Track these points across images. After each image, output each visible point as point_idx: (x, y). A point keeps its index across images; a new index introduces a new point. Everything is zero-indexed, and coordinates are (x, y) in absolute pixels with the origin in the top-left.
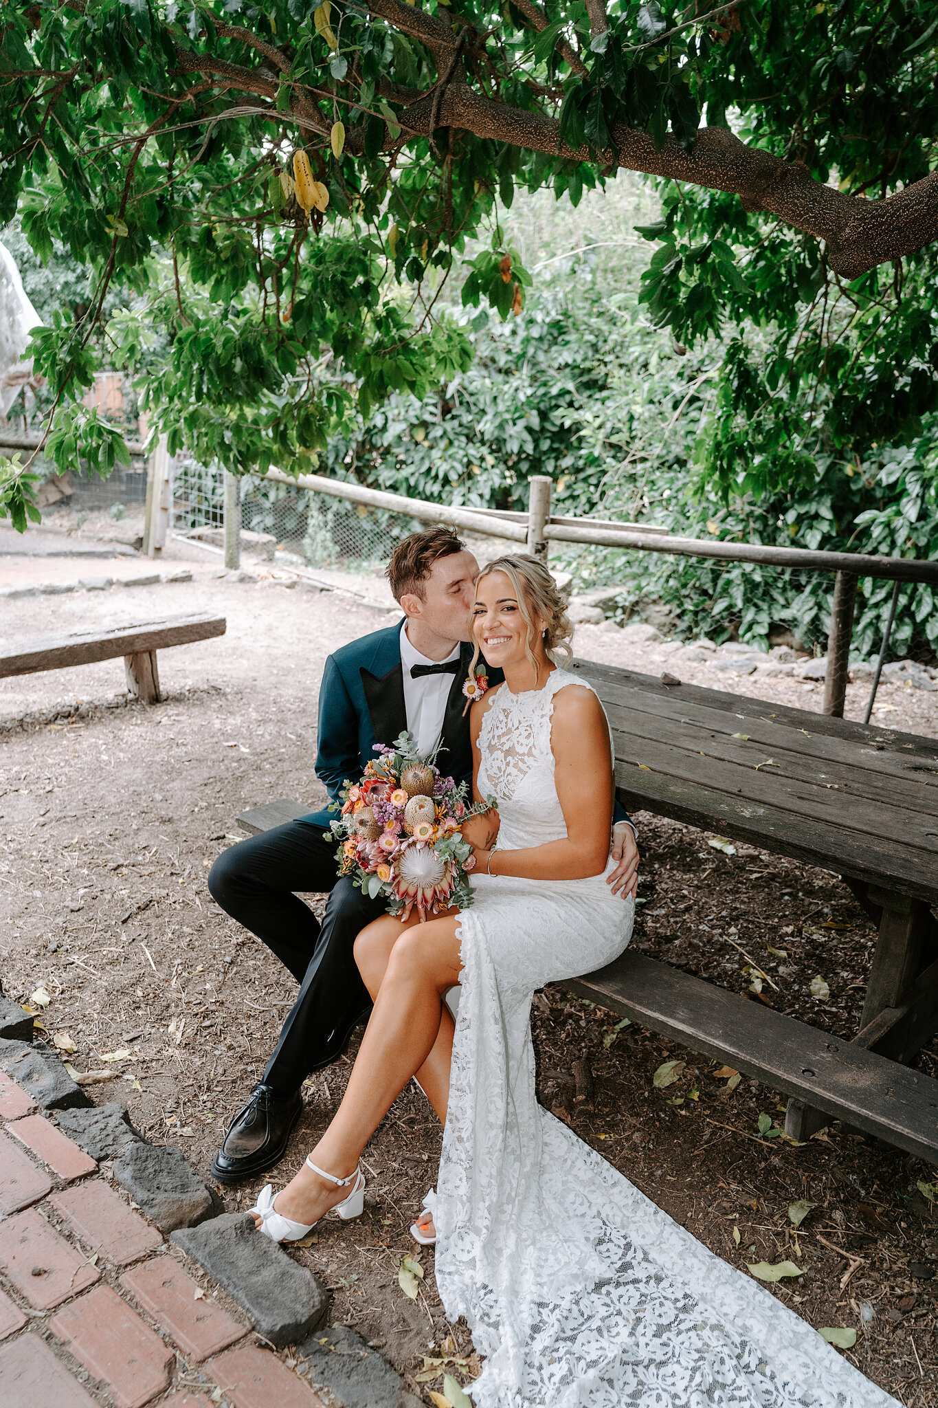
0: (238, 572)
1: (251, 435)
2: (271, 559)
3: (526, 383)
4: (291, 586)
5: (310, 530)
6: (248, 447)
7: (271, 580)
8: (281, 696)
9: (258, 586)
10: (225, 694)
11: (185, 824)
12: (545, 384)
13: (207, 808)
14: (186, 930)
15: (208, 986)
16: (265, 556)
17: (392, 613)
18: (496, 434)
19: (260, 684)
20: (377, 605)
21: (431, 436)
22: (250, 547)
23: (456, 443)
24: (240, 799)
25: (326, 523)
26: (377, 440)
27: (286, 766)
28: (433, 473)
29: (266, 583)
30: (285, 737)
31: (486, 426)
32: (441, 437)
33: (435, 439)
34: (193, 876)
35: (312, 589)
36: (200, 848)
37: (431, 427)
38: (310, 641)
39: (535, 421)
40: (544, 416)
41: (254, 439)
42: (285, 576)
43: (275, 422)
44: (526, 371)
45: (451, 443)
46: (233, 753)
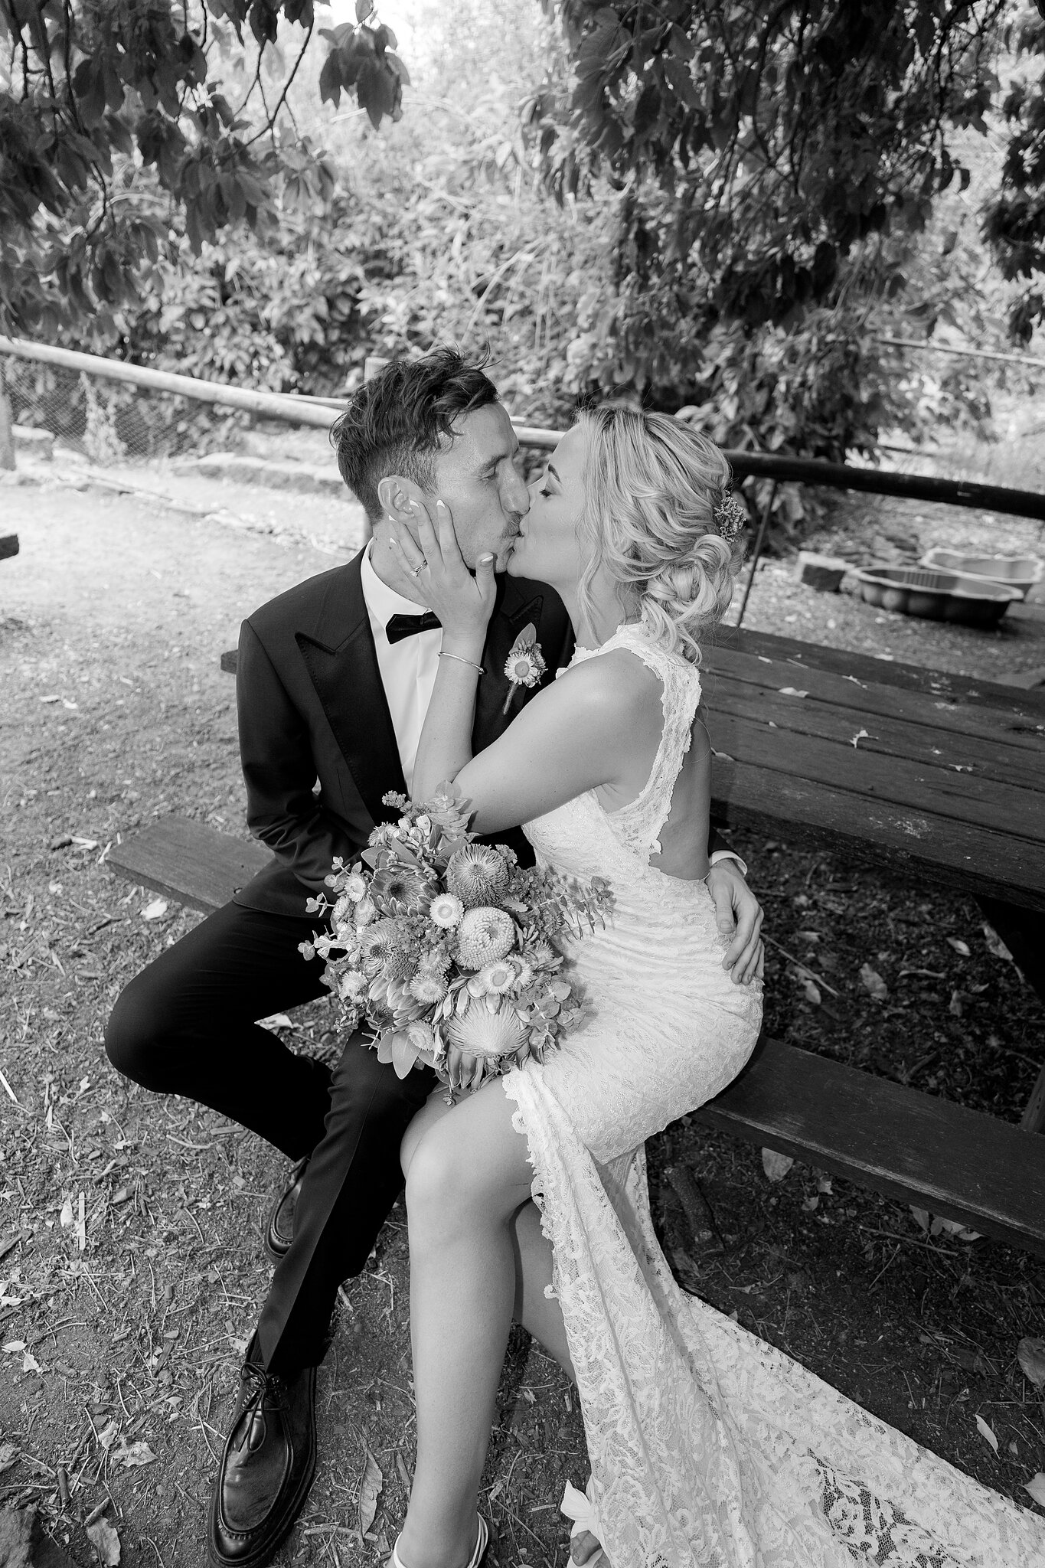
0: (16, 474)
1: (25, 283)
2: (49, 458)
3: (314, 265)
4: (83, 489)
5: (90, 425)
6: (23, 301)
7: (58, 482)
8: (101, 627)
9: (43, 489)
10: (28, 629)
11: (10, 827)
12: (330, 269)
13: (37, 798)
14: (49, 1014)
15: (105, 1117)
16: (42, 455)
17: (208, 518)
18: (284, 320)
19: (70, 611)
20: (187, 508)
21: (213, 322)
22: (25, 445)
23: (240, 331)
24: (80, 779)
25: (108, 419)
26: (153, 327)
27: (129, 724)
28: (218, 364)
29: (52, 486)
30: (119, 682)
31: (272, 312)
32: (224, 324)
33: (217, 327)
34: (39, 915)
35: (109, 492)
36: (39, 865)
37: (210, 314)
38: (120, 554)
39: (322, 308)
40: (331, 304)
41: (31, 289)
42: (74, 478)
43: (61, 263)
44: (311, 254)
45: (234, 331)
46: (56, 712)
